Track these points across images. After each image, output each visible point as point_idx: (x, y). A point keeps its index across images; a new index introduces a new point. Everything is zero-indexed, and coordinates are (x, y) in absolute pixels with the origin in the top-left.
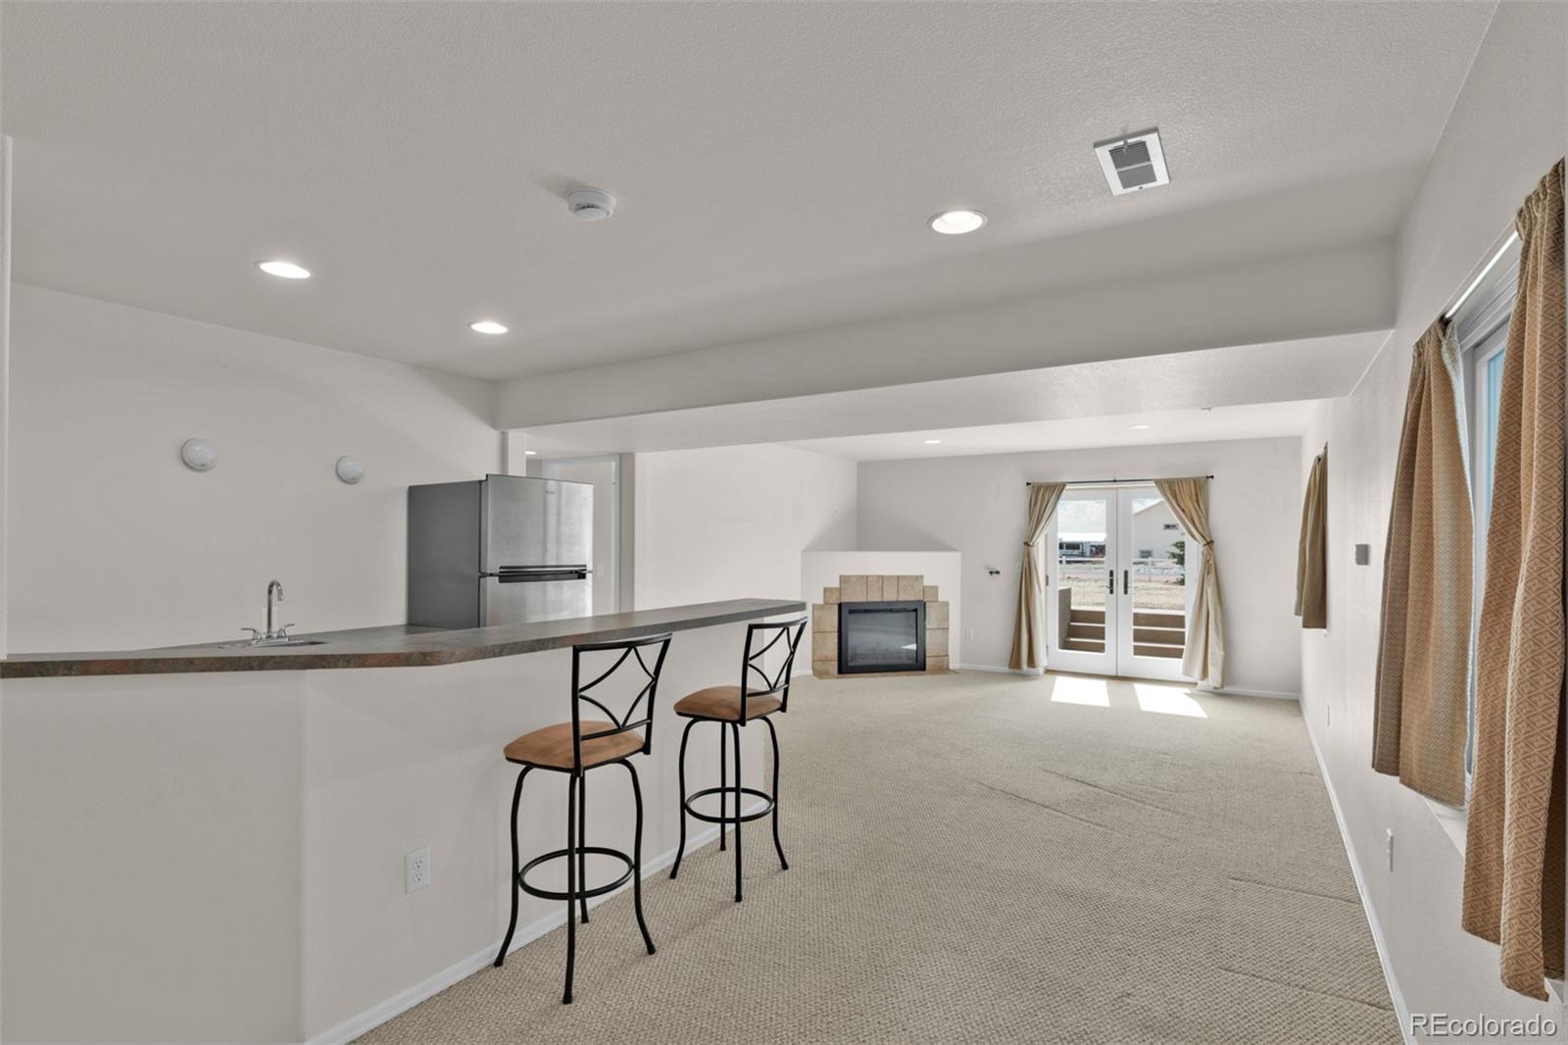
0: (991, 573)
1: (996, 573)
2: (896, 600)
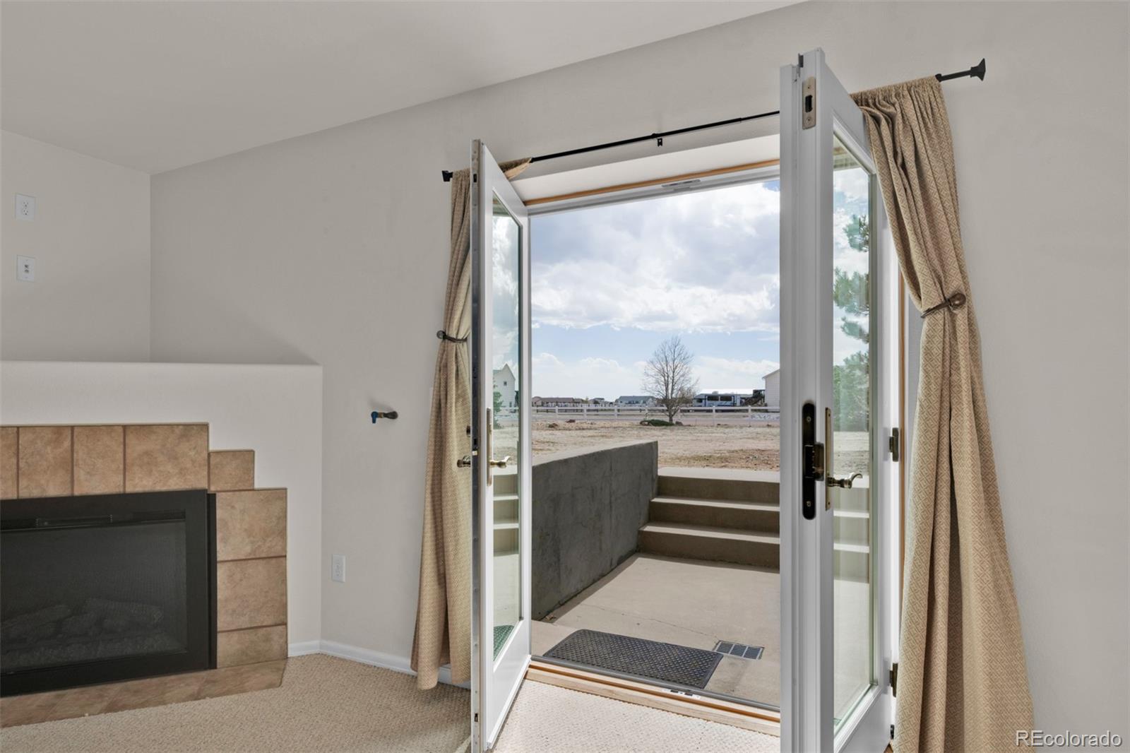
0: (375, 416)
1: (386, 415)
2: (119, 490)
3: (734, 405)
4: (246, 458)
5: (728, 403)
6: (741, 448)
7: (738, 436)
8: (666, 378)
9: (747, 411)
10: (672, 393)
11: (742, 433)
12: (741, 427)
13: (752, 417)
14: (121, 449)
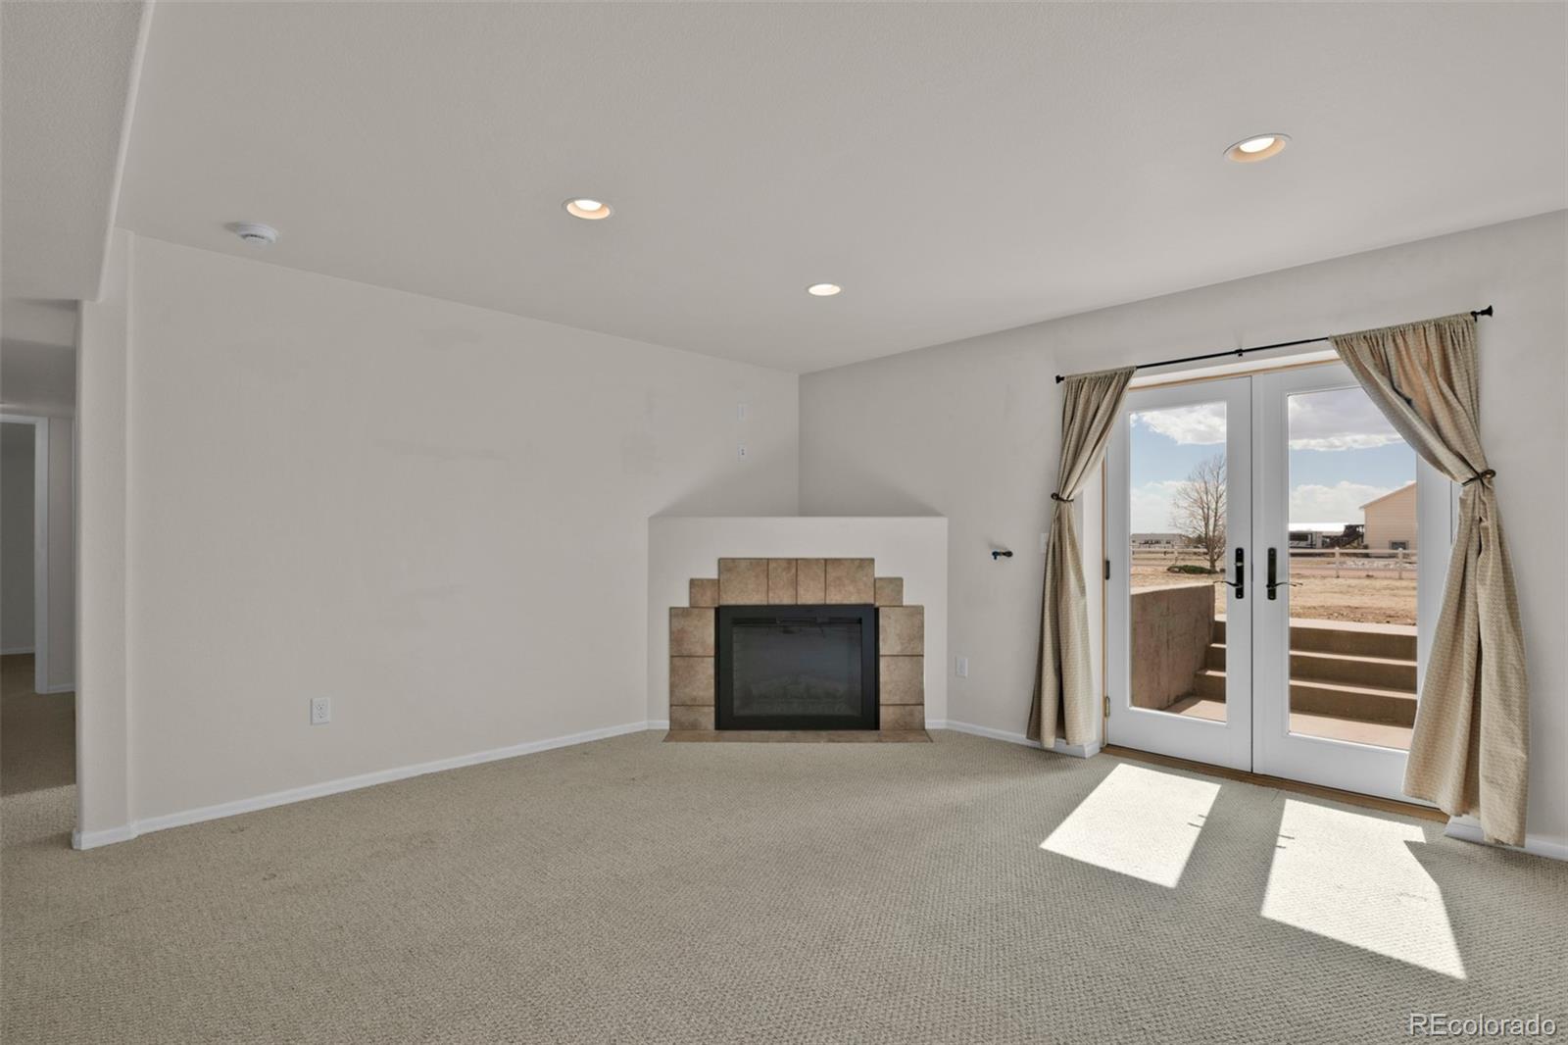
0: (995, 554)
1: (1004, 554)
2: (822, 602)
3: (1312, 546)
4: (897, 583)
5: (1303, 544)
6: (1321, 604)
7: (1318, 589)
8: (1206, 510)
9: (1333, 554)
10: (1214, 531)
11: (1325, 585)
12: (1324, 577)
13: (1342, 563)
14: (823, 575)
